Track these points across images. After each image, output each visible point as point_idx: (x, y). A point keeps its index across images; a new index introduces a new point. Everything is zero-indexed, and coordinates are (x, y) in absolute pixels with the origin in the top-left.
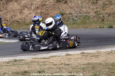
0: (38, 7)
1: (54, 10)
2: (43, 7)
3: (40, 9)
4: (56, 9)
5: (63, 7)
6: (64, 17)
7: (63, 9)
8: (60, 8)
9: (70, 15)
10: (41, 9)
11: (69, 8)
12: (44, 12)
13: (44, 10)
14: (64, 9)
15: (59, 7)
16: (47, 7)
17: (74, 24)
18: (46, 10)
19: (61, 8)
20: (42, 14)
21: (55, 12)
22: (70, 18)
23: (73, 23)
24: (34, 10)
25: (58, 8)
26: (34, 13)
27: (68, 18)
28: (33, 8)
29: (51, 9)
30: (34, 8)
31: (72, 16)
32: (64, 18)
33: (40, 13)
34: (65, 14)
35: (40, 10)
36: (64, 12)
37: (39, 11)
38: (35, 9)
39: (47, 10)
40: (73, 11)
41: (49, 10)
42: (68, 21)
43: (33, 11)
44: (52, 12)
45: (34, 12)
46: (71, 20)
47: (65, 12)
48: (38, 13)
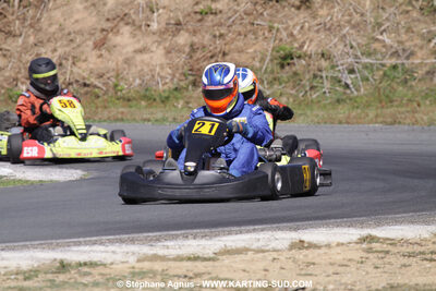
0: (178, 24)
1: (251, 36)
2: (200, 21)
3: (187, 30)
4: (260, 33)
5: (291, 23)
6: (294, 69)
7: (292, 35)
8: (278, 30)
9: (324, 64)
10: (195, 32)
11: (318, 31)
12: (204, 47)
13: (208, 37)
14: (295, 32)
15: (276, 25)
16: (221, 25)
17: (338, 101)
18: (215, 36)
19: (286, 29)
20: (198, 55)
21: (257, 47)
22: (324, 75)
23: (335, 97)
24: (162, 33)
25: (271, 29)
26: (161, 47)
27: (315, 76)
28: (155, 26)
29: (240, 34)
30: (163, 24)
31: (333, 67)
32: (295, 74)
33: (187, 49)
34: (299, 57)
35: (187, 35)
36: (296, 45)
37: (183, 39)
38: (167, 30)
39: (221, 35)
40: (335, 45)
41: (228, 39)
42: (312, 88)
43: (156, 38)
44: (240, 44)
45: (159, 43)
46: (327, 85)
47: (302, 46)
48: (179, 51)
